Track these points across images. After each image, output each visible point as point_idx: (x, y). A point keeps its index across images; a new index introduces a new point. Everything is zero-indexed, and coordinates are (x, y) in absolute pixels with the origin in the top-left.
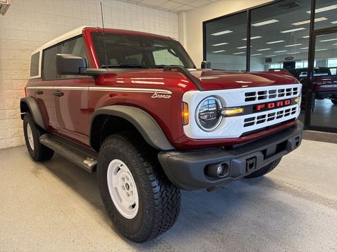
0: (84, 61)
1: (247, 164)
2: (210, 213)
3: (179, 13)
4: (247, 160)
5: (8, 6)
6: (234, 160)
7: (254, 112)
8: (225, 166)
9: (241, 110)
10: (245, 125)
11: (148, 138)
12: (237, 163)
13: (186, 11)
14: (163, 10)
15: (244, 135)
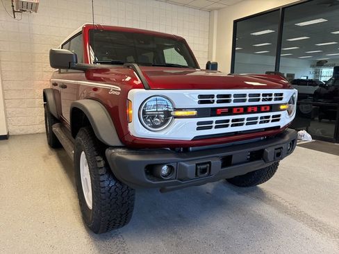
0: (74, 56)
1: (197, 169)
2: (180, 216)
3: (210, 11)
4: (197, 165)
5: (37, 4)
6: (183, 163)
7: (212, 116)
8: (171, 168)
9: (195, 113)
10: (198, 129)
11: (98, 133)
12: (185, 167)
13: (218, 9)
14: (195, 8)
15: (196, 138)
